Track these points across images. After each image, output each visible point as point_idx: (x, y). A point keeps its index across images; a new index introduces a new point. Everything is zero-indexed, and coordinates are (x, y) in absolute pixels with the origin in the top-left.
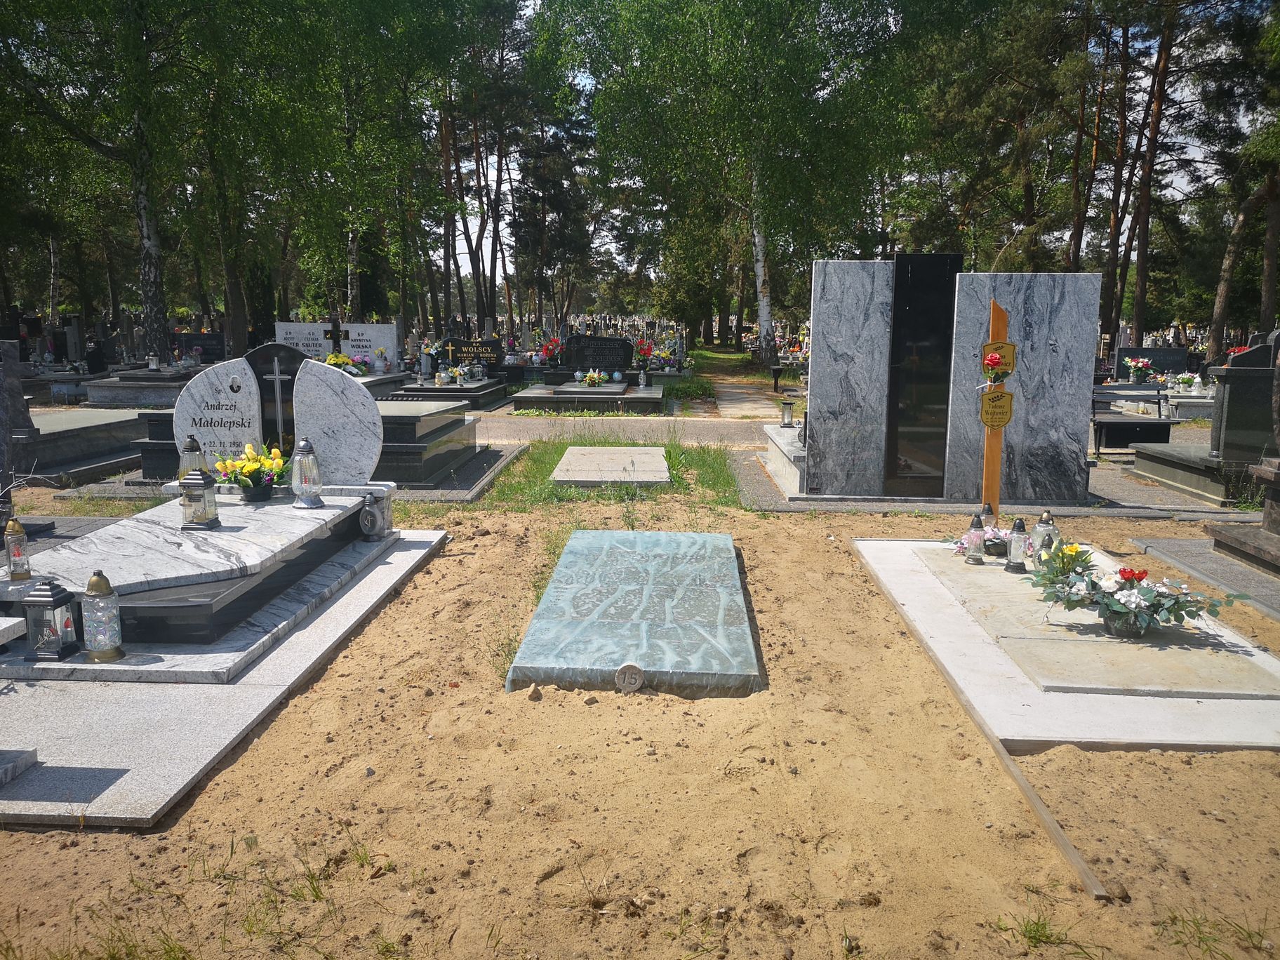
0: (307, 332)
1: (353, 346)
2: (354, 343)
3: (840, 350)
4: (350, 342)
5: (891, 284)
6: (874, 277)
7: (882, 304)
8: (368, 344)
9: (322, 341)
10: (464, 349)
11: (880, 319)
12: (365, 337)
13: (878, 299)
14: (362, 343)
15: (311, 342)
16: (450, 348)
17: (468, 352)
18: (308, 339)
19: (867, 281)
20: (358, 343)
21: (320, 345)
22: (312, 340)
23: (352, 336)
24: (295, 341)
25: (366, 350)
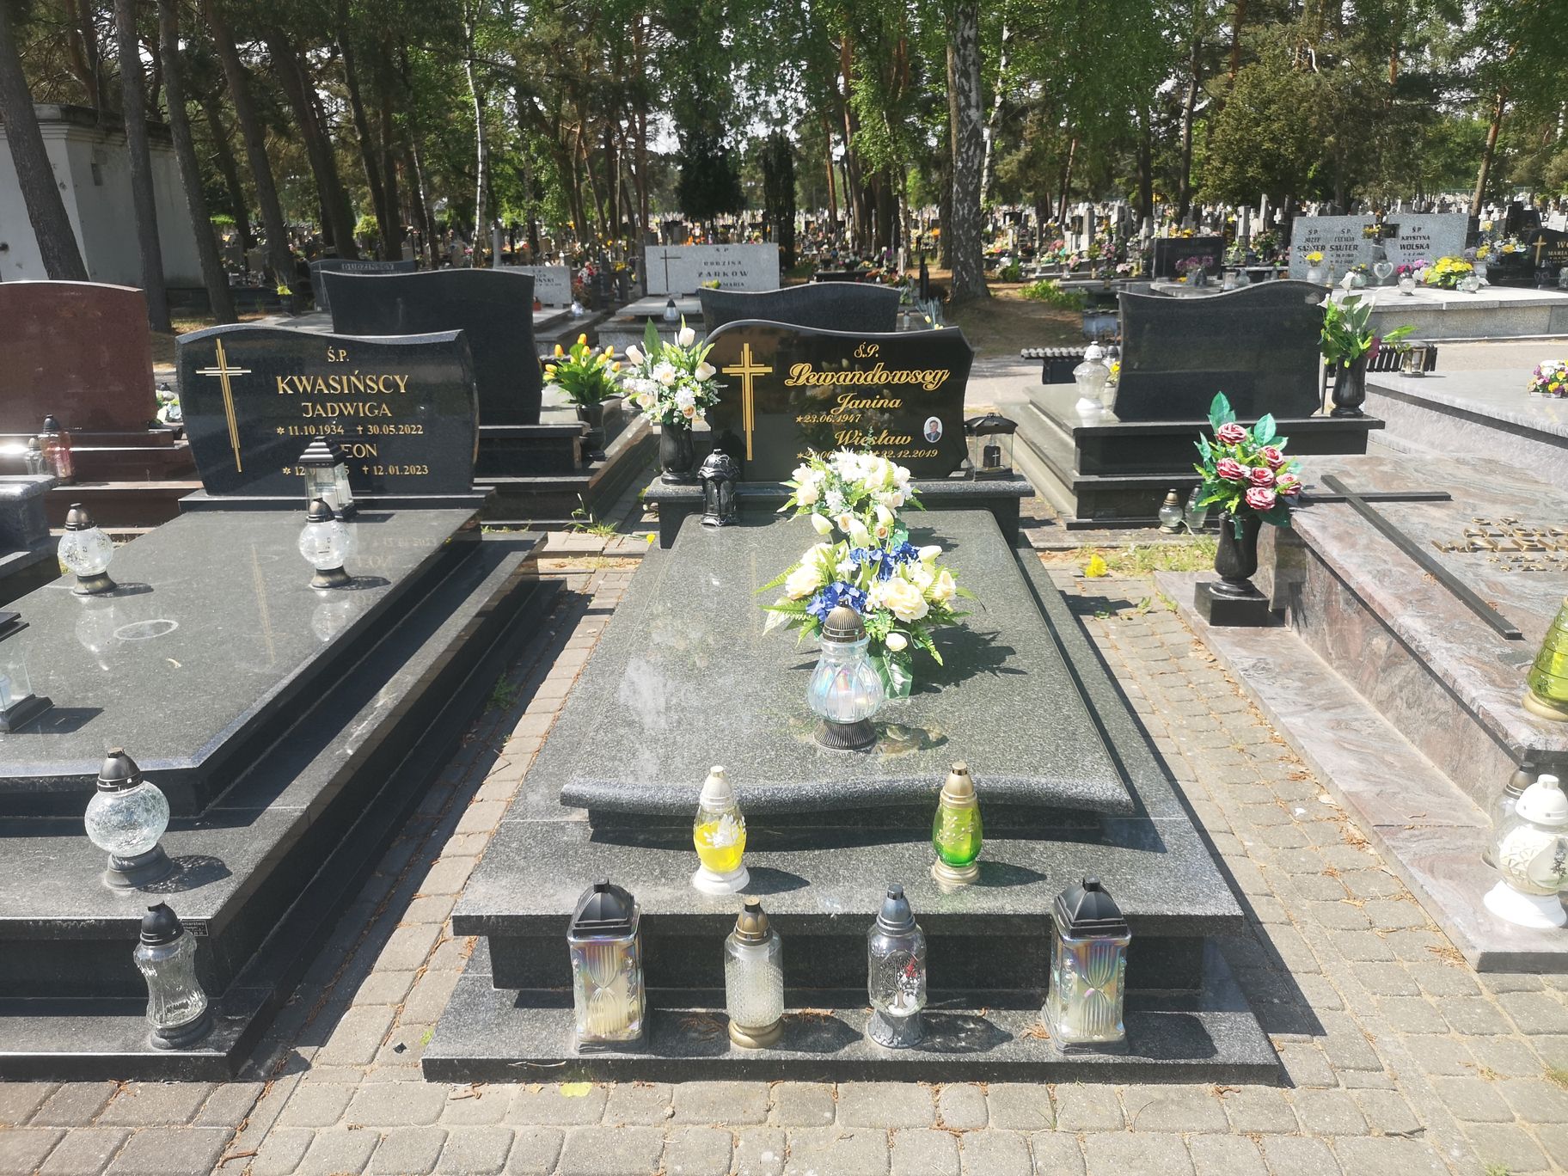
0: (1341, 228)
1: (1403, 247)
2: (1405, 243)
4: (1400, 242)
8: (1426, 242)
9: (1360, 241)
10: (1559, 244)
12: (1422, 233)
14: (1419, 242)
15: (1343, 243)
16: (1540, 243)
17: (1565, 249)
18: (1340, 239)
20: (1411, 242)
21: (1356, 247)
22: (1346, 240)
23: (1404, 231)
24: (1321, 243)
25: (1421, 251)
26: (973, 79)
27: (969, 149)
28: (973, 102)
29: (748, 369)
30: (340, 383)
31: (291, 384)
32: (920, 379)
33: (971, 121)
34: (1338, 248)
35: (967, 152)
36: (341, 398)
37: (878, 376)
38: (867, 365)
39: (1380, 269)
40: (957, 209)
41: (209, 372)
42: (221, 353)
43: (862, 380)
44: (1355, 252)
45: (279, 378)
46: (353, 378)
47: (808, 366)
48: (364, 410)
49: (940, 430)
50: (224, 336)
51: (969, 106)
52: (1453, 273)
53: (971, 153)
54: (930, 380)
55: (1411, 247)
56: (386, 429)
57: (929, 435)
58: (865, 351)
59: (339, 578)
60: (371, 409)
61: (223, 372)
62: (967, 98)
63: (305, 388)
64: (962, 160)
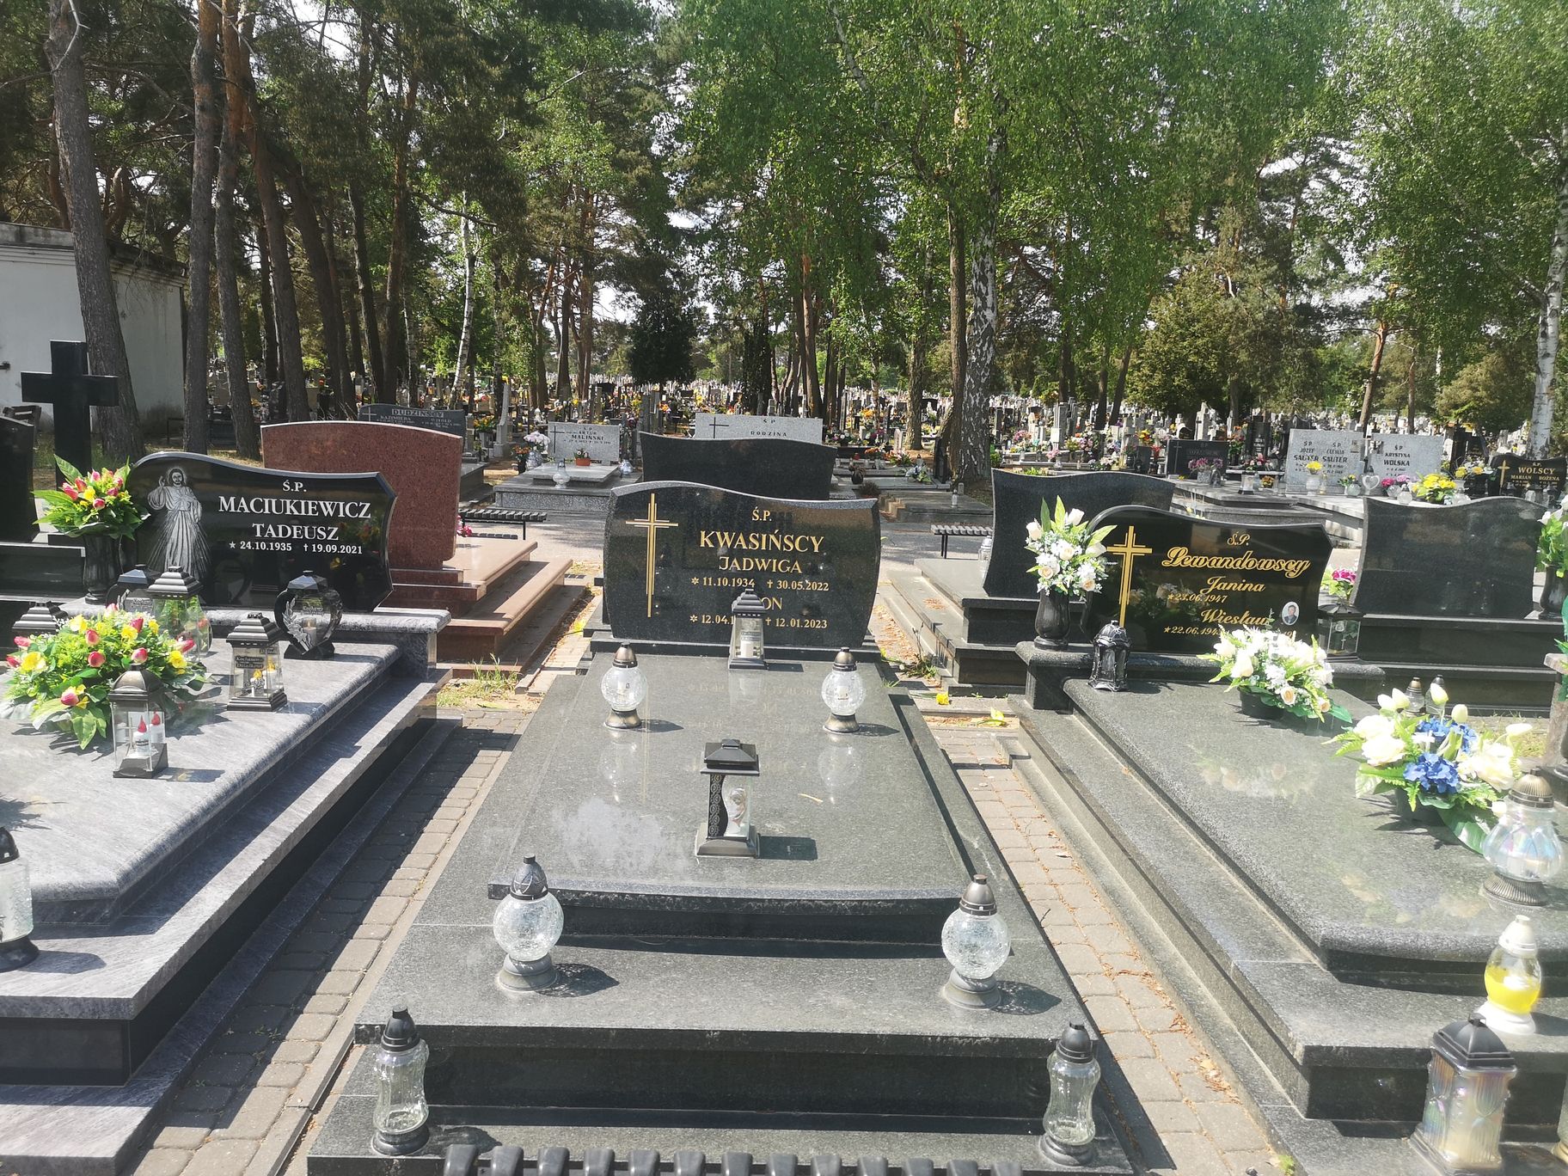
0: (1331, 442)
1: (1386, 463)
2: (1389, 459)
4: (1383, 458)
8: (1407, 459)
9: (1348, 455)
10: (1521, 470)
12: (1403, 451)
14: (1398, 459)
15: (1334, 455)
16: (1504, 467)
17: (1525, 474)
18: (1331, 452)
20: (1393, 458)
21: (1345, 460)
22: (1337, 452)
23: (1387, 448)
24: (1314, 454)
25: (1402, 467)
26: (990, 284)
27: (983, 345)
28: (989, 304)
29: (1130, 550)
30: (760, 540)
31: (714, 539)
32: (1283, 566)
33: (986, 321)
34: (1330, 459)
35: (981, 348)
36: (758, 554)
37: (1247, 563)
38: (1237, 553)
39: (1368, 481)
40: (969, 398)
41: (638, 523)
42: (653, 506)
43: (1231, 565)
44: (1344, 464)
45: (703, 533)
46: (772, 537)
47: (1184, 550)
48: (777, 565)
49: (1297, 614)
50: (656, 491)
51: (985, 307)
52: (1440, 490)
53: (985, 349)
54: (1293, 568)
55: (1393, 463)
56: (794, 585)
57: (1287, 618)
58: (1237, 540)
59: (850, 725)
60: (783, 567)
61: (651, 524)
62: (984, 300)
63: (725, 543)
64: (976, 355)
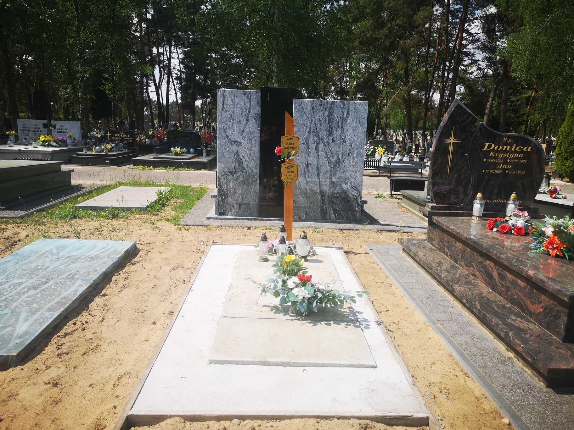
0: (34, 124)
2: (58, 131)
3: (234, 138)
4: (56, 130)
5: (260, 103)
6: (250, 100)
7: (255, 114)
8: (66, 131)
9: (42, 129)
10: (116, 135)
11: (254, 122)
12: (64, 128)
13: (253, 111)
15: (36, 130)
16: (109, 134)
17: (118, 137)
18: (35, 128)
19: (247, 101)
22: (37, 128)
23: (58, 127)
24: (28, 129)
25: (65, 134)
44: (40, 133)
55: (61, 132)
